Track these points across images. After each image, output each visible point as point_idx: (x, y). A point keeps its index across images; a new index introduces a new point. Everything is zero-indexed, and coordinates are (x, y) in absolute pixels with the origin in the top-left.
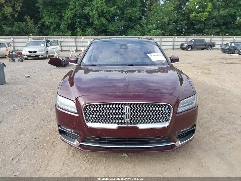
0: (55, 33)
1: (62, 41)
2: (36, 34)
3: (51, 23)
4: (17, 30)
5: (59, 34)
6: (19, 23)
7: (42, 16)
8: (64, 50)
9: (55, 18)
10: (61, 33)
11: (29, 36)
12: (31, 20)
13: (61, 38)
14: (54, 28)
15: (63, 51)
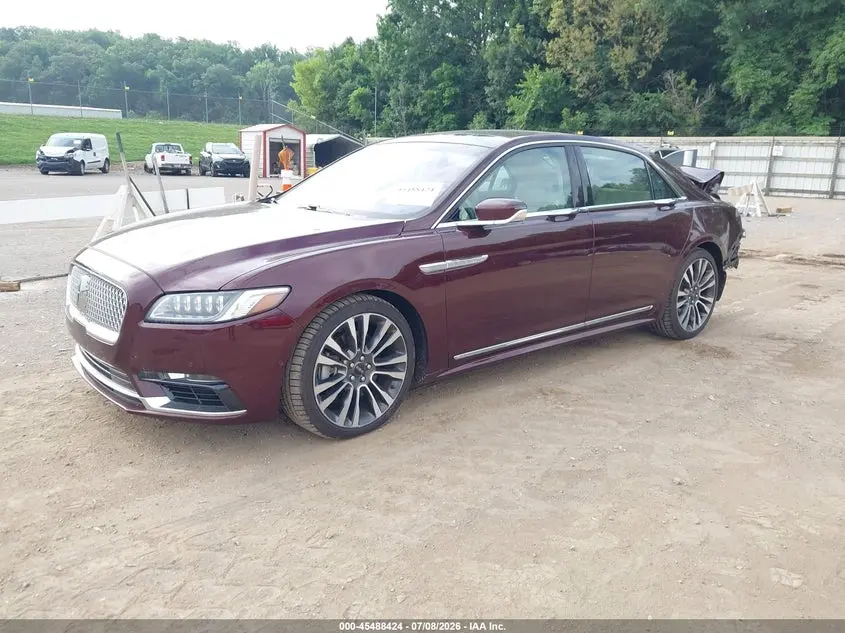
0: (763, 125)
1: (780, 154)
2: (691, 129)
3: (756, 90)
4: (637, 117)
5: (775, 128)
6: (648, 94)
7: (729, 66)
8: (777, 190)
9: (776, 72)
10: (786, 127)
11: (664, 138)
12: (689, 83)
13: (779, 144)
14: (763, 108)
15: (776, 194)
